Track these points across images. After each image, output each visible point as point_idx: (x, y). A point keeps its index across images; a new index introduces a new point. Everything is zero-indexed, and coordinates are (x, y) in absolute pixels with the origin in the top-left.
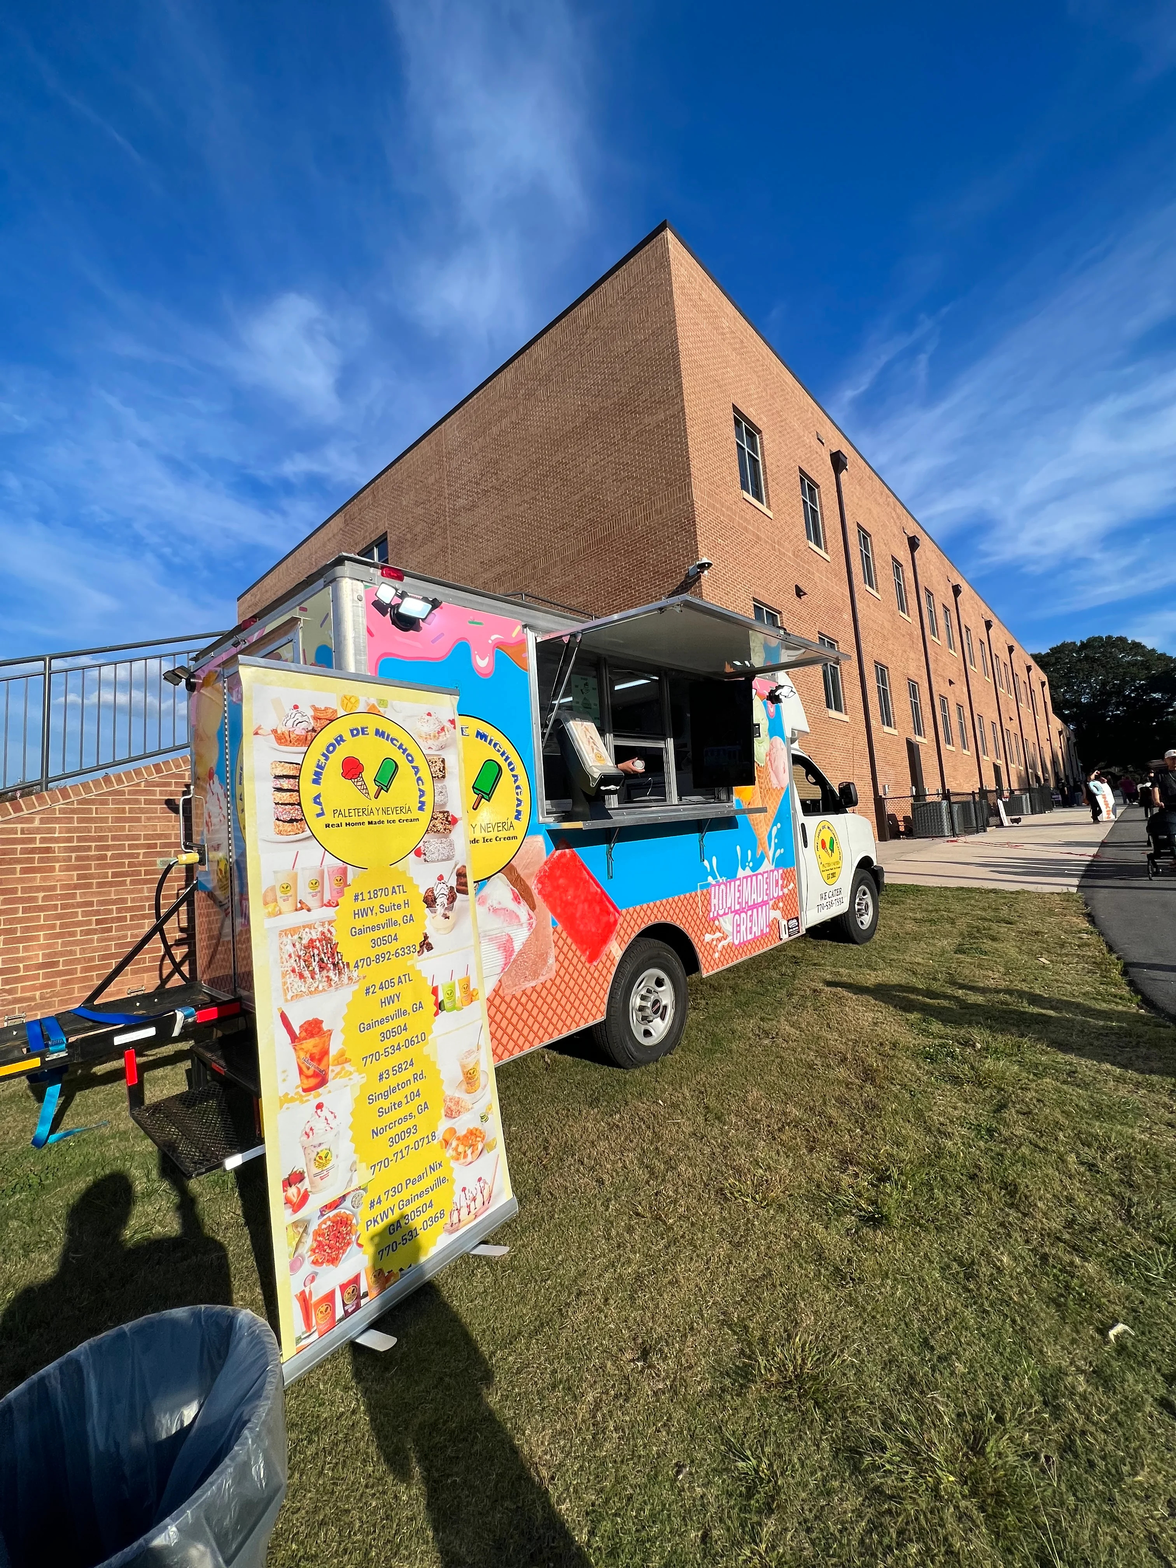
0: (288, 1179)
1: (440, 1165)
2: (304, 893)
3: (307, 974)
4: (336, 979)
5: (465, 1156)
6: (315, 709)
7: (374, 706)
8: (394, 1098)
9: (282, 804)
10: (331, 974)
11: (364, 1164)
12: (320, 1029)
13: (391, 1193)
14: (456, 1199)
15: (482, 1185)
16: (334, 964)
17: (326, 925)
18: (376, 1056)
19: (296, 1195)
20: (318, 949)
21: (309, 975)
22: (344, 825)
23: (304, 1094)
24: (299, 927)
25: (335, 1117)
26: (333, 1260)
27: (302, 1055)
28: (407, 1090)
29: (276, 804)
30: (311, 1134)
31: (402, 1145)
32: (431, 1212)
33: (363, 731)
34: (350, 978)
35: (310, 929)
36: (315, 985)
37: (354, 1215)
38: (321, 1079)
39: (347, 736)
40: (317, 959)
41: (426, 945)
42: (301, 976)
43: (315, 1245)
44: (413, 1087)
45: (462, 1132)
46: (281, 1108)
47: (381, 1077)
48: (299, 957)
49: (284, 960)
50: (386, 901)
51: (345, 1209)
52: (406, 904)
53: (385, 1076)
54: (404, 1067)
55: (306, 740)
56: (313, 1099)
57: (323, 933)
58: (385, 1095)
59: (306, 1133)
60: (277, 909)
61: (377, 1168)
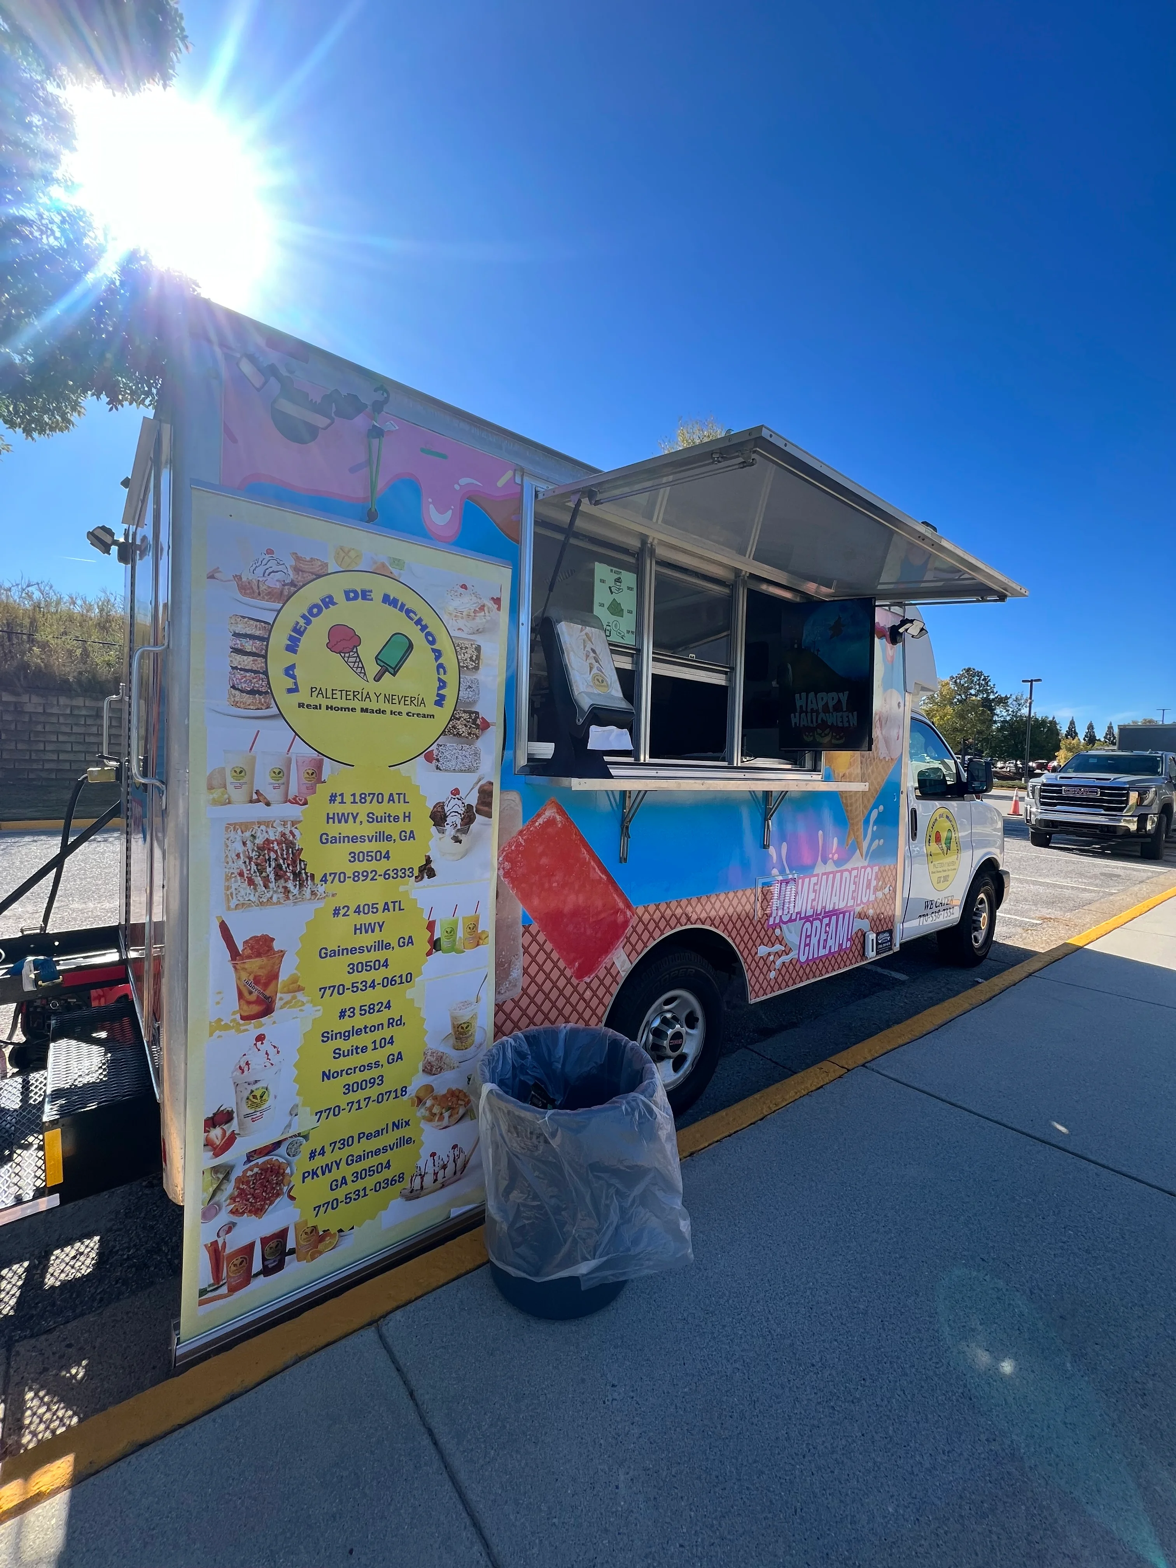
0: (212, 1118)
1: (407, 1123)
2: (264, 782)
3: (258, 880)
4: (295, 891)
5: (441, 1118)
6: (298, 559)
7: (383, 565)
8: (355, 1041)
9: (241, 669)
10: (290, 885)
11: (308, 1109)
12: (271, 948)
13: (338, 1145)
14: (421, 1163)
15: (457, 1153)
16: (294, 873)
17: (289, 825)
18: (340, 989)
19: (220, 1137)
20: (276, 852)
21: (261, 883)
22: (324, 707)
23: (242, 1022)
24: (253, 823)
25: (278, 1052)
26: (258, 1211)
27: (244, 976)
28: (378, 1035)
29: (233, 668)
30: (246, 1069)
31: (360, 1095)
32: (387, 1174)
33: (365, 595)
34: (313, 893)
35: (267, 827)
36: (269, 895)
37: (289, 1164)
38: (266, 1008)
39: (339, 597)
40: (273, 864)
41: (427, 870)
42: (251, 882)
43: (236, 1193)
44: (386, 1033)
45: (441, 1091)
46: (211, 1035)
47: (342, 1014)
48: (250, 859)
49: (230, 860)
50: (379, 810)
51: (279, 1156)
52: (407, 817)
53: (348, 1013)
54: (377, 1008)
55: (283, 596)
56: (253, 1029)
57: (283, 835)
58: (346, 1036)
59: (240, 1067)
60: (226, 796)
61: (324, 1115)
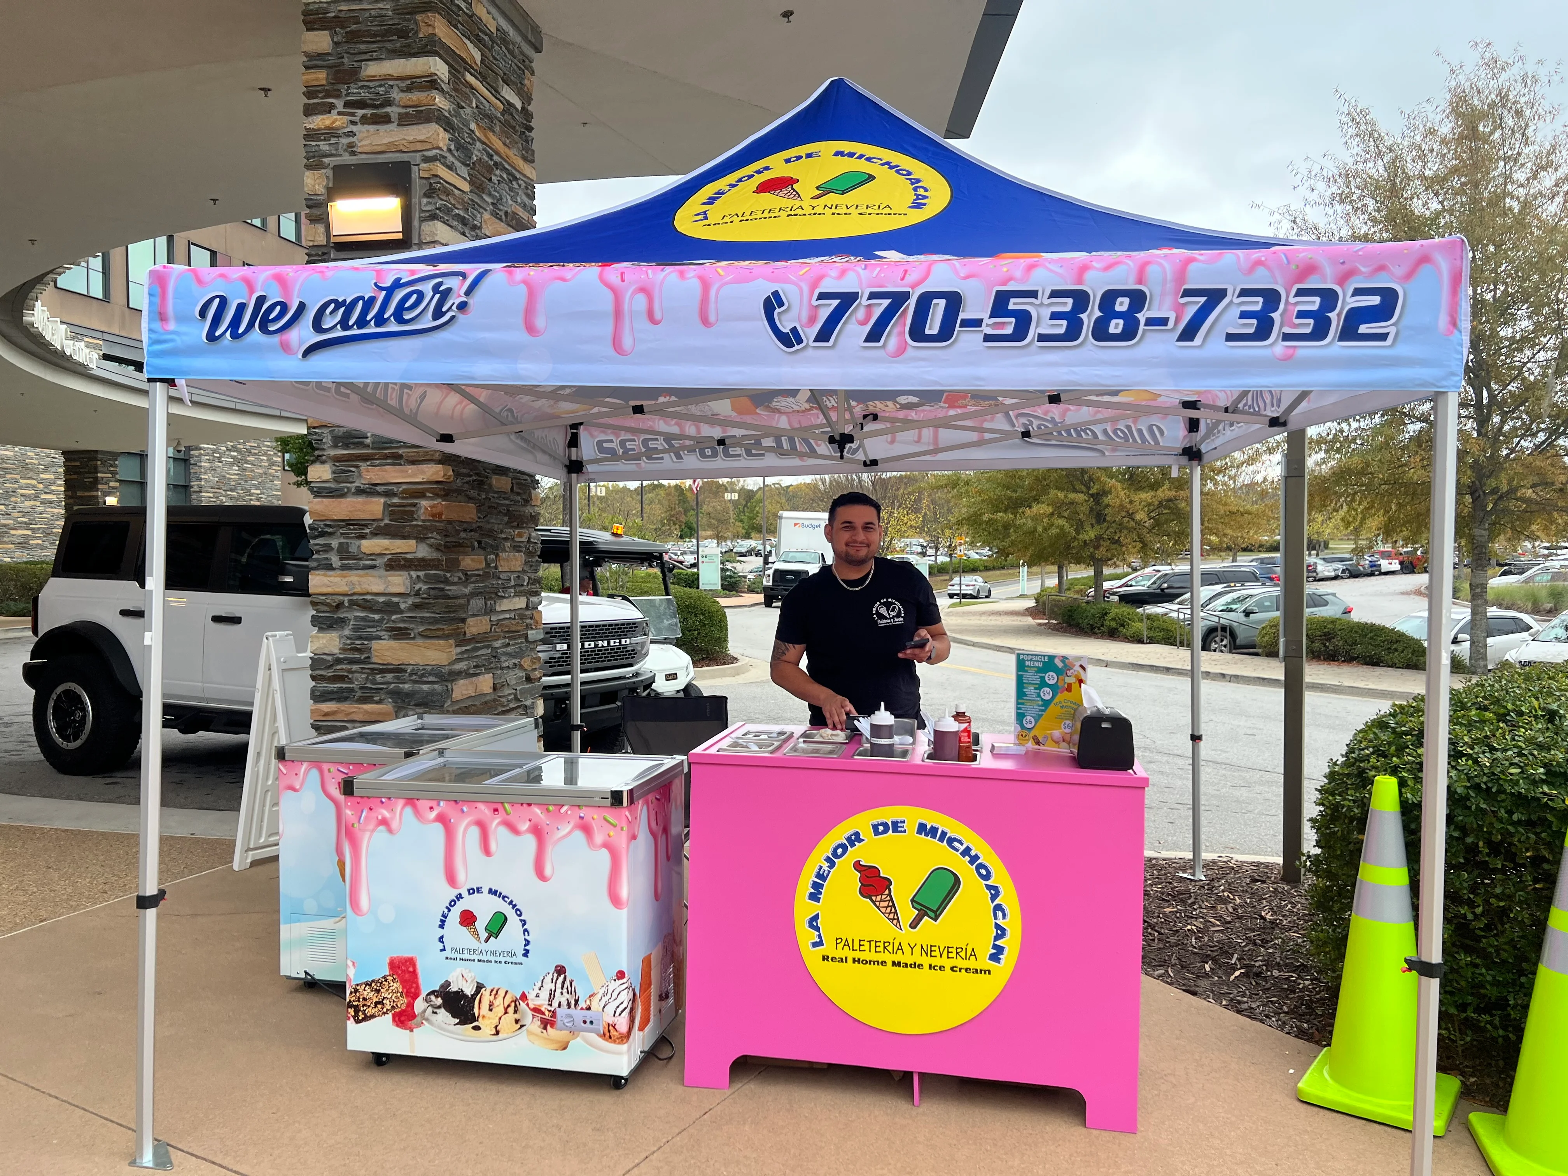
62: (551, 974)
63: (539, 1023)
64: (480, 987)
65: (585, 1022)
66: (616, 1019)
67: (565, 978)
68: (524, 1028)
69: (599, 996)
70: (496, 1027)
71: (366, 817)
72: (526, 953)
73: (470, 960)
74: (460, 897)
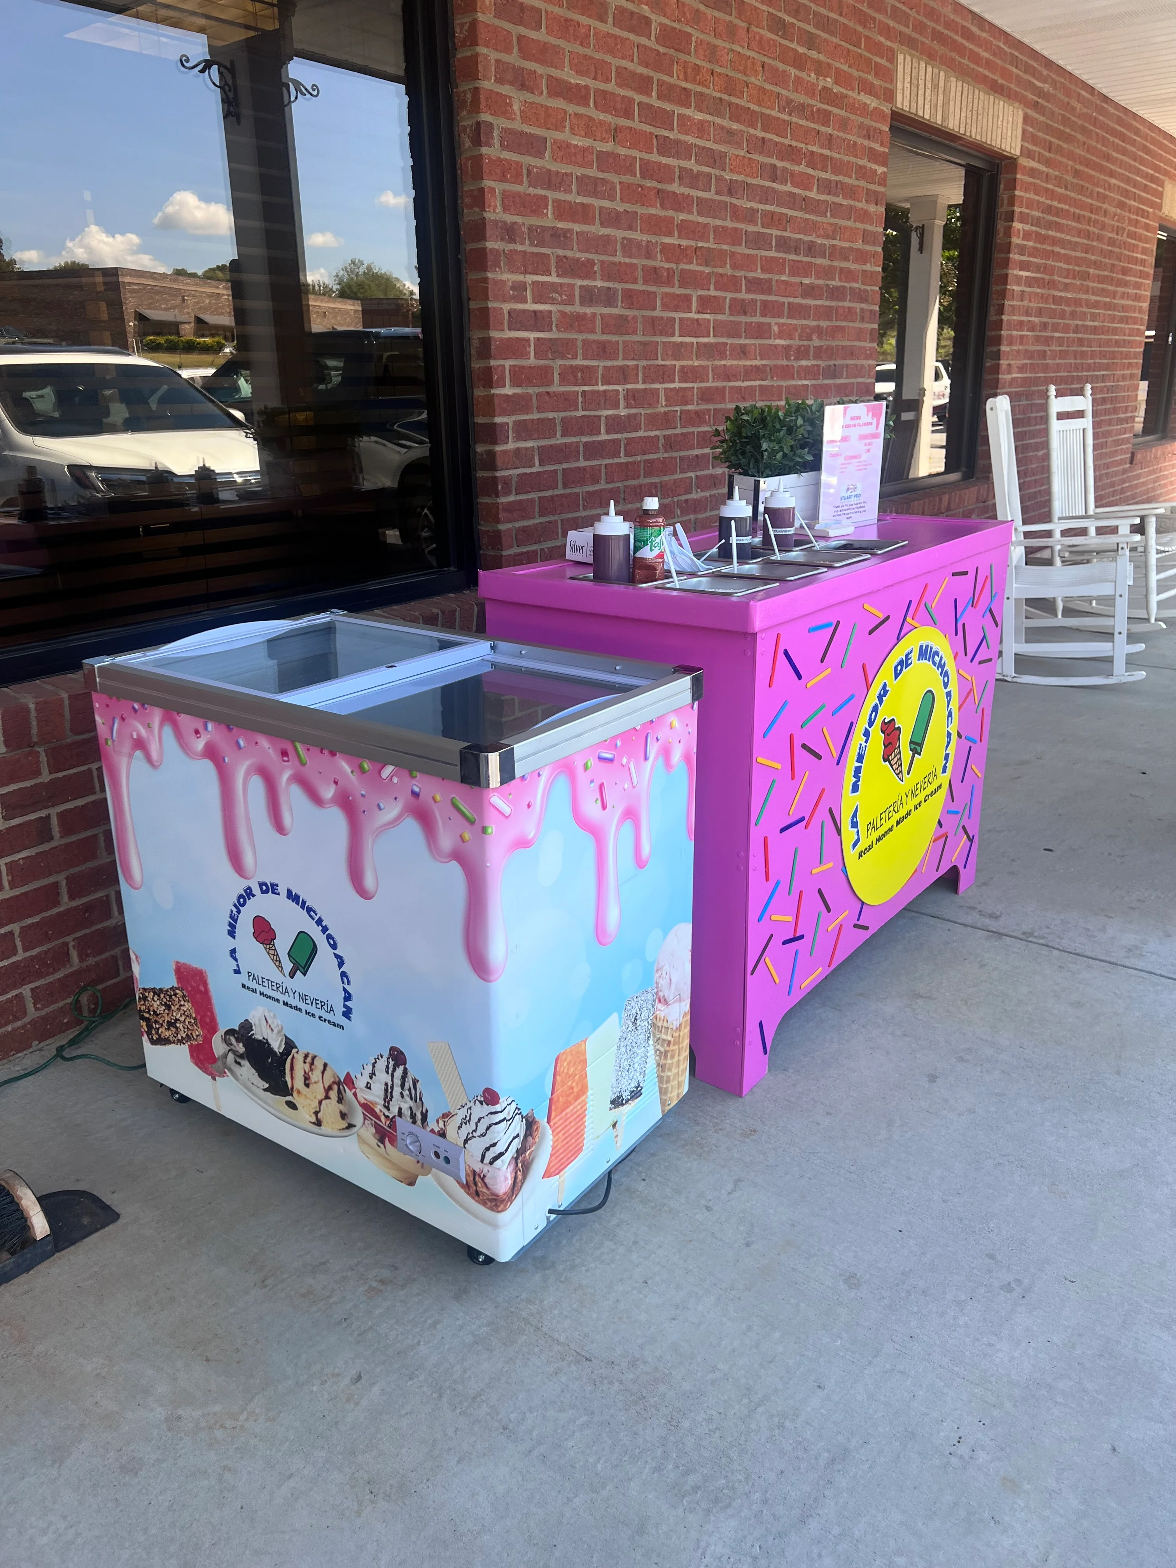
62: (385, 1058)
63: (373, 1130)
64: (290, 1045)
65: (437, 1155)
66: (485, 1169)
67: (405, 1072)
68: (354, 1130)
69: (458, 1120)
70: (316, 1113)
71: (119, 731)
72: (347, 1013)
73: (273, 999)
74: (249, 893)
